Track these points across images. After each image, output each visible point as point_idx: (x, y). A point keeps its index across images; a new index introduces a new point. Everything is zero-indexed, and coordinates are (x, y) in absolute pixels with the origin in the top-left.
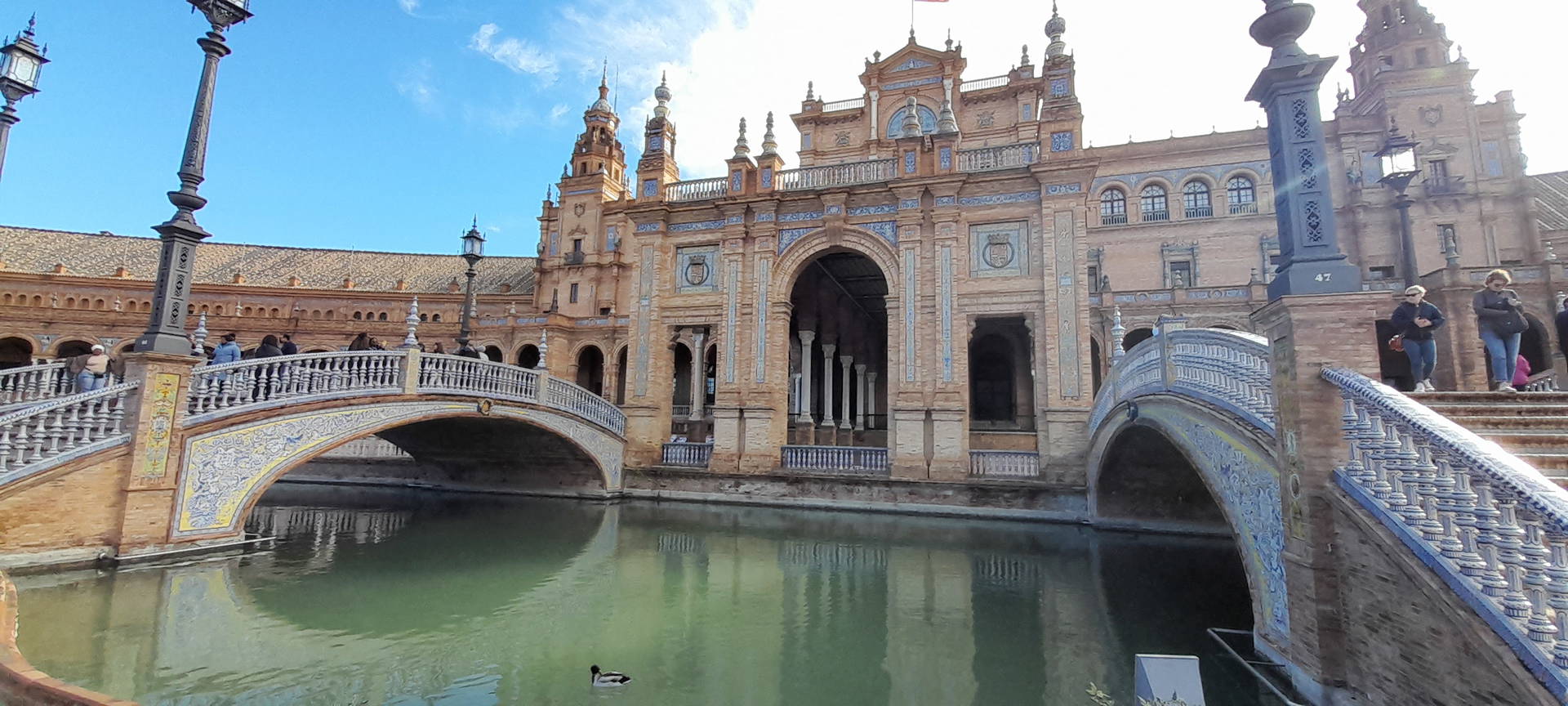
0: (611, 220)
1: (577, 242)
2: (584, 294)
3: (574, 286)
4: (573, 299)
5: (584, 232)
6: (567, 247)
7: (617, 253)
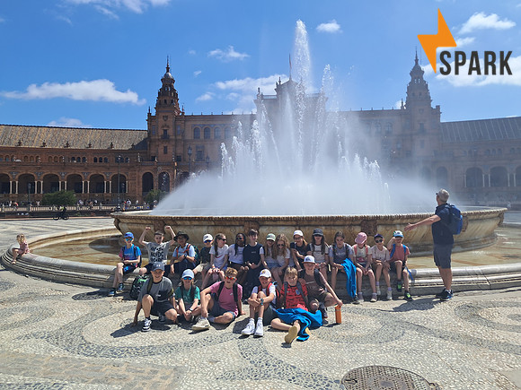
0: (179, 123)
1: (165, 131)
2: (170, 150)
3: (166, 148)
4: (165, 152)
5: (168, 127)
6: (161, 132)
7: (183, 136)
